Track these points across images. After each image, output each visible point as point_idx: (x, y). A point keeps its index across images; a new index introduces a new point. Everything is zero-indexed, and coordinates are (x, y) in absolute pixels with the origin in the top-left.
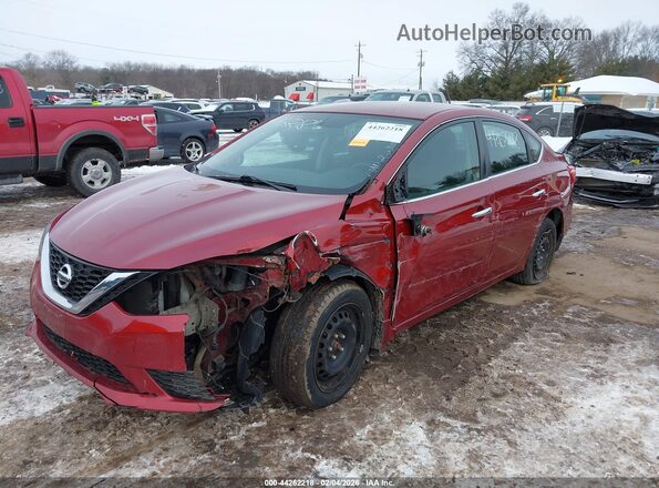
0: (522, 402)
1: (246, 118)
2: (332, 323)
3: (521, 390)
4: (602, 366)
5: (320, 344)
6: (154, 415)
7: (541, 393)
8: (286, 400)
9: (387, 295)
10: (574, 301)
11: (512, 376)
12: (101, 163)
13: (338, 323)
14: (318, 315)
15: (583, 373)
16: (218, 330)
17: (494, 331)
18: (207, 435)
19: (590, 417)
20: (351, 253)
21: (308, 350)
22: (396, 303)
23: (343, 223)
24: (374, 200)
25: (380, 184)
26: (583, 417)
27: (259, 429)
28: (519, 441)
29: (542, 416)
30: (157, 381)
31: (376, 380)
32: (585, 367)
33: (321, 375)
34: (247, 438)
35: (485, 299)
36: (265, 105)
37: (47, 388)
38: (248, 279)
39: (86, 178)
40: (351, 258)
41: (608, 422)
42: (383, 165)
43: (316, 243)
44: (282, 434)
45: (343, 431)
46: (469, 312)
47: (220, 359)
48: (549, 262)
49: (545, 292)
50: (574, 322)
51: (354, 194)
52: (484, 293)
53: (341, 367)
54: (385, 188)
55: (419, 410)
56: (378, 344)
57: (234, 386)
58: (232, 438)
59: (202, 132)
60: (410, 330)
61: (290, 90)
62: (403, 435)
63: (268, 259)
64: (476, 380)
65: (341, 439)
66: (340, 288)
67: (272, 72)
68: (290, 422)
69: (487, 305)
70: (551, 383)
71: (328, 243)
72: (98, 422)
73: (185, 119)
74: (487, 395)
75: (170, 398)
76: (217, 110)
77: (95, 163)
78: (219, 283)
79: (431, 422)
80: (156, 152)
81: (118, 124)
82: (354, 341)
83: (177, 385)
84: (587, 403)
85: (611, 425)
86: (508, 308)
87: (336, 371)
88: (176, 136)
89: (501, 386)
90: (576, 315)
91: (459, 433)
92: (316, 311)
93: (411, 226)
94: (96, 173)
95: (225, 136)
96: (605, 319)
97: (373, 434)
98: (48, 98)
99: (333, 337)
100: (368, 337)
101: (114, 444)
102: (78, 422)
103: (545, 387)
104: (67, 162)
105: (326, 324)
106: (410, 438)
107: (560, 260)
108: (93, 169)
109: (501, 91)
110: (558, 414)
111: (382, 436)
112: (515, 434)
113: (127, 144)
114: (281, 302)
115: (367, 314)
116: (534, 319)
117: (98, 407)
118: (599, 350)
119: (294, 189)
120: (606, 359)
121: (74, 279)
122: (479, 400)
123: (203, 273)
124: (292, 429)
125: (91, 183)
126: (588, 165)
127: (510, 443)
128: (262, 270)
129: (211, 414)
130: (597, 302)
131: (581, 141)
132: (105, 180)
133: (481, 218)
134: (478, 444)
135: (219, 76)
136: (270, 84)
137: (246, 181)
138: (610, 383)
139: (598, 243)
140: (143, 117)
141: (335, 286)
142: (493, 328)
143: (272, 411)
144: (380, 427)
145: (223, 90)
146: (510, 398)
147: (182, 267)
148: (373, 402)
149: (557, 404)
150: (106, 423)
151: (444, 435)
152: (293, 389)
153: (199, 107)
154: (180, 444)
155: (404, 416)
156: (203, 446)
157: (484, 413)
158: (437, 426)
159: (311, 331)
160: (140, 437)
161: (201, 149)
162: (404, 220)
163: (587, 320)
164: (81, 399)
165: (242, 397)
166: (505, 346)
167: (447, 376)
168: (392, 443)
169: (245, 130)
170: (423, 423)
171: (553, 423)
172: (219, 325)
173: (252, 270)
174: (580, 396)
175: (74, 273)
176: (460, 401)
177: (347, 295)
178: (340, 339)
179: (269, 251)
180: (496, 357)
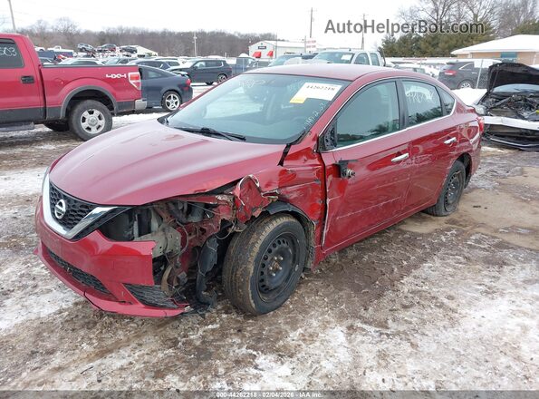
0: (425, 313)
1: (217, 73)
2: (272, 248)
3: (426, 303)
4: (494, 284)
5: (262, 264)
6: (132, 319)
7: (441, 306)
8: (236, 308)
9: (318, 225)
10: (477, 229)
11: (419, 291)
12: (97, 113)
13: (277, 248)
14: (260, 242)
15: (478, 290)
16: (180, 253)
17: (408, 254)
18: (172, 334)
19: (480, 326)
20: (287, 192)
21: (251, 269)
22: (325, 232)
23: (281, 168)
24: (308, 149)
25: (312, 136)
26: (474, 326)
27: (213, 330)
28: (419, 343)
29: (440, 324)
30: (132, 293)
31: (308, 293)
32: (480, 285)
33: (263, 288)
34: (203, 337)
35: (403, 227)
36: (232, 61)
37: (50, 295)
38: (204, 213)
39: (84, 125)
40: (287, 196)
41: (494, 330)
42: (316, 119)
43: (258, 185)
44: (231, 334)
45: (280, 333)
46: (388, 238)
47: (183, 275)
48: (458, 198)
49: (453, 222)
50: (475, 247)
51: (291, 144)
52: (402, 222)
53: (280, 282)
54: (317, 139)
55: (342, 317)
56: (310, 265)
57: (194, 297)
58: (192, 337)
59: (179, 86)
60: (339, 252)
61: (253, 49)
62: (327, 338)
63: (220, 198)
64: (390, 294)
65: (278, 340)
66: (278, 220)
67: (239, 34)
68: (239, 325)
69: (405, 232)
70: (450, 298)
71: (268, 185)
72: (89, 323)
73: (164, 75)
74: (397, 306)
75: (143, 306)
76: (192, 67)
77: (91, 113)
78: (181, 216)
79: (350, 327)
80: (140, 103)
81: (110, 81)
82: (291, 262)
83: (148, 296)
84: (478, 315)
85: (496, 333)
86: (421, 235)
87: (276, 285)
88: (157, 89)
89: (410, 299)
90: (478, 241)
91: (373, 337)
92: (258, 239)
93: (338, 169)
94: (93, 121)
95: (198, 88)
96: (502, 245)
97: (303, 335)
98: (56, 58)
99: (272, 259)
100: (302, 259)
101: (100, 340)
102: (74, 322)
103: (445, 301)
104: (69, 112)
105: (267, 249)
106: (332, 339)
107: (470, 195)
108: (91, 118)
109: (431, 49)
110: (453, 322)
111: (310, 338)
112: (417, 338)
113: (117, 97)
114: (230, 231)
115: (301, 241)
116: (442, 244)
117: (90, 311)
118: (494, 270)
119: (243, 139)
120: (498, 278)
121: (67, 211)
122: (390, 310)
123: (168, 208)
124: (239, 331)
125: (89, 129)
126: (499, 114)
127: (412, 344)
128: (215, 206)
129: (176, 318)
130: (496, 231)
131: (494, 94)
132: (99, 126)
133: (399, 162)
134: (386, 346)
135: (195, 38)
136: (237, 45)
137: (206, 132)
138: (500, 299)
139: (503, 181)
140: (130, 74)
141: (275, 219)
142: (408, 252)
143: (224, 316)
144: (309, 330)
145: (198, 49)
146: (416, 309)
147: (152, 203)
148: (305, 311)
149: (454, 315)
150: (95, 323)
151: (360, 338)
152: (241, 300)
153: (178, 64)
154: (151, 341)
155: (328, 322)
156: (169, 343)
157: (394, 320)
158: (355, 330)
159: (254, 255)
160: (121, 335)
161: (178, 100)
162: (333, 165)
163: (486, 246)
164: (76, 304)
165: (200, 305)
166: (416, 267)
167: (366, 290)
168: (318, 344)
169: (215, 83)
170: (344, 328)
171: (449, 330)
172: (182, 249)
173: (207, 206)
174: (474, 308)
175: (68, 206)
176: (376, 310)
177: (285, 226)
178: (278, 261)
179: (220, 191)
180: (408, 275)
